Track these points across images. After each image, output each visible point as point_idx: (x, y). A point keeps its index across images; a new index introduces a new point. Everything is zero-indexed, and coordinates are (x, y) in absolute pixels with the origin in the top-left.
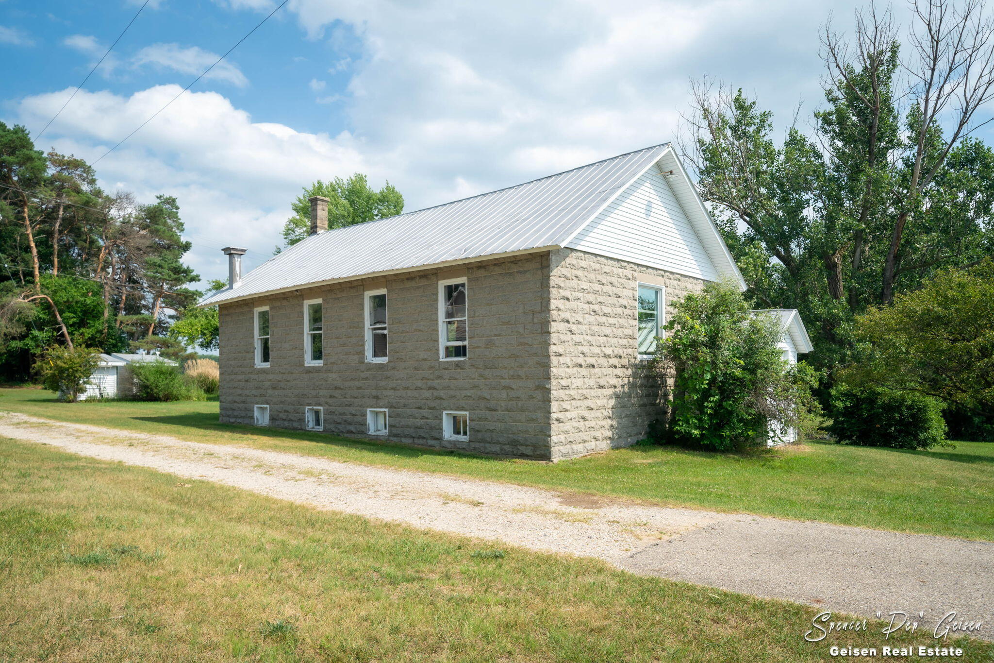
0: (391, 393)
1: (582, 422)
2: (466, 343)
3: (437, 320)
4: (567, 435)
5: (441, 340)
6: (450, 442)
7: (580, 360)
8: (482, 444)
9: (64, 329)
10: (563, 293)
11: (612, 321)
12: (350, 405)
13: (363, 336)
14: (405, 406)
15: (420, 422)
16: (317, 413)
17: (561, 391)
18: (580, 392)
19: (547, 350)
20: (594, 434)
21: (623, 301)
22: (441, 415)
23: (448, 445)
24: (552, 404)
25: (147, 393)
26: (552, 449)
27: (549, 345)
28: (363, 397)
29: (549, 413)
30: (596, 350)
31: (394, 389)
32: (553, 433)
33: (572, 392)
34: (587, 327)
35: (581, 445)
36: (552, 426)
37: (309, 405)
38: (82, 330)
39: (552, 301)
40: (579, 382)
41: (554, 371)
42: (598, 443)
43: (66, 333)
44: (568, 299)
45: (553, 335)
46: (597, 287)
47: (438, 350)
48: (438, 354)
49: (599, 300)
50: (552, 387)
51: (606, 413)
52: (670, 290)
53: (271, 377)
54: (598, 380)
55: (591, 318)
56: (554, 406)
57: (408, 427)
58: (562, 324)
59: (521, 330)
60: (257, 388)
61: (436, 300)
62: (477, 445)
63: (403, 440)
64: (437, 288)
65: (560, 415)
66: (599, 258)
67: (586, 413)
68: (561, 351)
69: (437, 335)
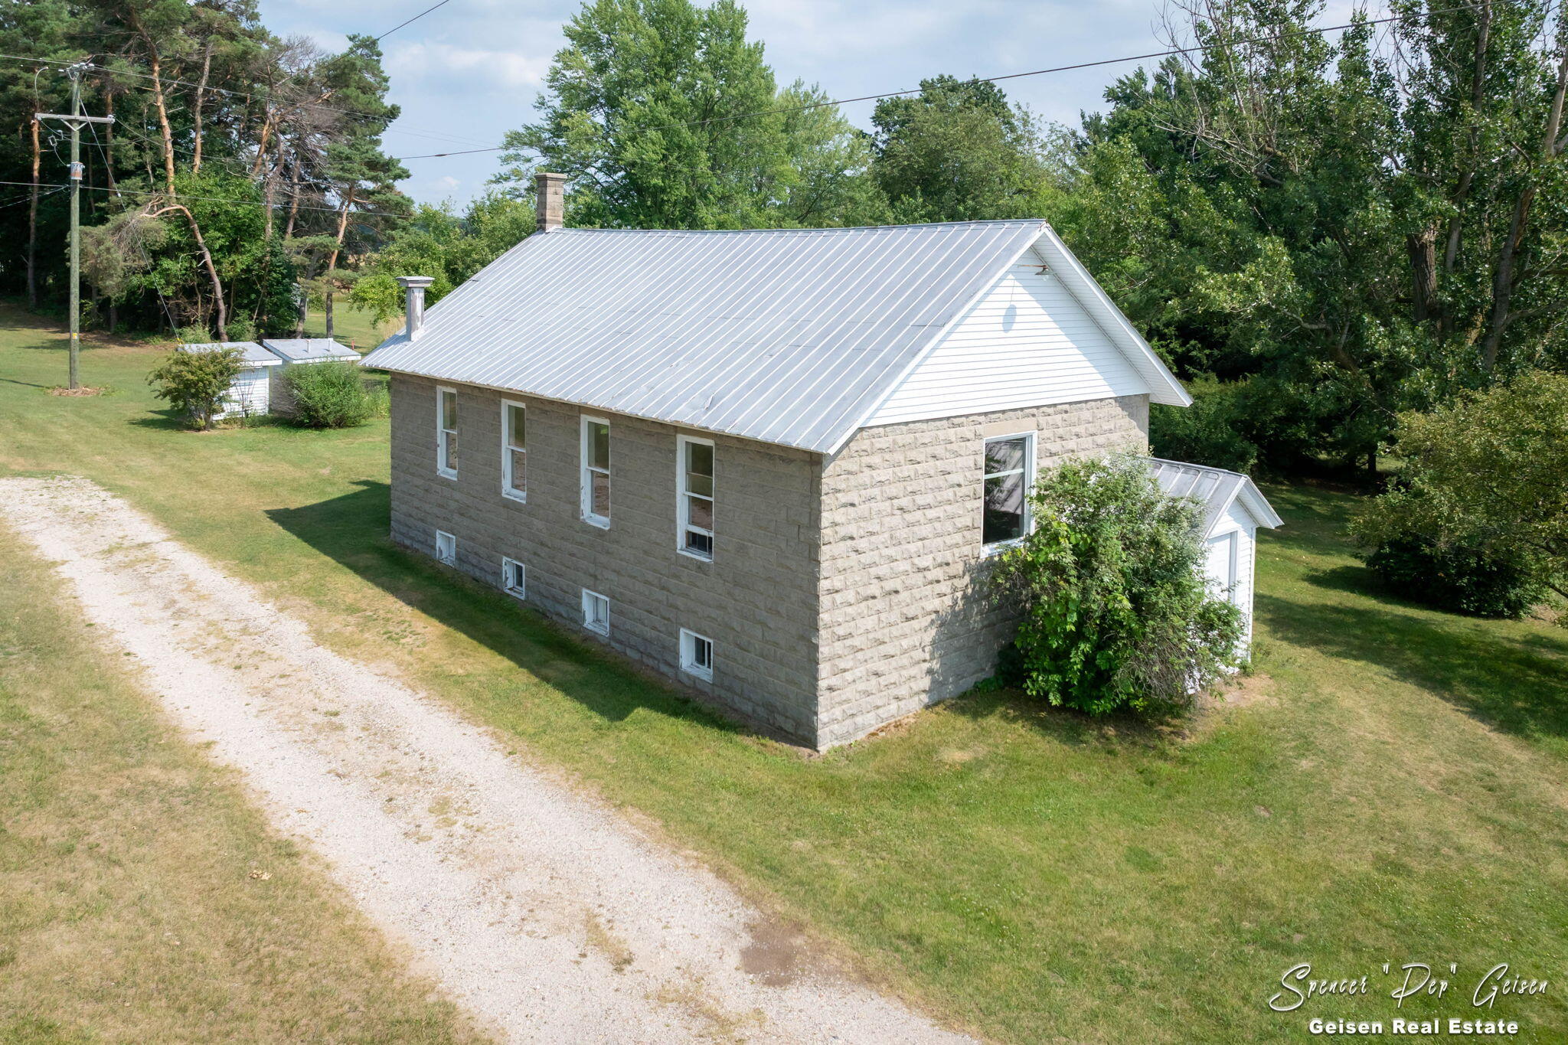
0: (613, 576)
1: (874, 680)
2: (712, 535)
3: (674, 490)
4: (845, 707)
5: (679, 522)
6: (688, 676)
7: (874, 589)
8: (729, 694)
9: (208, 257)
10: (843, 498)
11: (931, 513)
12: (560, 576)
13: (578, 479)
14: (631, 602)
15: (651, 634)
16: (519, 569)
17: (837, 644)
18: (871, 636)
19: (815, 586)
20: (894, 692)
21: (954, 478)
22: (678, 632)
23: (685, 680)
24: (821, 667)
25: (310, 417)
26: (819, 732)
27: (818, 579)
28: (577, 569)
29: (817, 680)
30: (903, 566)
31: (618, 573)
32: (820, 709)
33: (856, 642)
34: (887, 535)
35: (873, 714)
36: (820, 699)
37: (508, 555)
38: (234, 257)
39: (824, 514)
40: (870, 622)
41: (824, 617)
42: (902, 703)
43: (210, 263)
44: (853, 505)
45: (824, 565)
46: (908, 470)
47: (675, 535)
48: (675, 541)
49: (910, 489)
50: (821, 642)
51: (918, 655)
52: (1046, 433)
53: (457, 495)
54: (905, 610)
55: (897, 520)
56: (824, 669)
57: (634, 633)
58: (842, 544)
59: (783, 545)
60: (440, 506)
61: (674, 461)
62: (723, 693)
63: (628, 651)
64: (675, 443)
65: (834, 681)
66: (911, 426)
67: (881, 666)
68: (838, 585)
69: (674, 511)
